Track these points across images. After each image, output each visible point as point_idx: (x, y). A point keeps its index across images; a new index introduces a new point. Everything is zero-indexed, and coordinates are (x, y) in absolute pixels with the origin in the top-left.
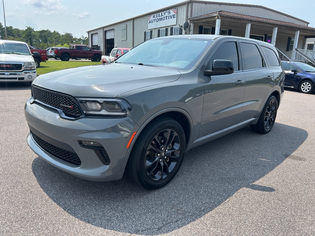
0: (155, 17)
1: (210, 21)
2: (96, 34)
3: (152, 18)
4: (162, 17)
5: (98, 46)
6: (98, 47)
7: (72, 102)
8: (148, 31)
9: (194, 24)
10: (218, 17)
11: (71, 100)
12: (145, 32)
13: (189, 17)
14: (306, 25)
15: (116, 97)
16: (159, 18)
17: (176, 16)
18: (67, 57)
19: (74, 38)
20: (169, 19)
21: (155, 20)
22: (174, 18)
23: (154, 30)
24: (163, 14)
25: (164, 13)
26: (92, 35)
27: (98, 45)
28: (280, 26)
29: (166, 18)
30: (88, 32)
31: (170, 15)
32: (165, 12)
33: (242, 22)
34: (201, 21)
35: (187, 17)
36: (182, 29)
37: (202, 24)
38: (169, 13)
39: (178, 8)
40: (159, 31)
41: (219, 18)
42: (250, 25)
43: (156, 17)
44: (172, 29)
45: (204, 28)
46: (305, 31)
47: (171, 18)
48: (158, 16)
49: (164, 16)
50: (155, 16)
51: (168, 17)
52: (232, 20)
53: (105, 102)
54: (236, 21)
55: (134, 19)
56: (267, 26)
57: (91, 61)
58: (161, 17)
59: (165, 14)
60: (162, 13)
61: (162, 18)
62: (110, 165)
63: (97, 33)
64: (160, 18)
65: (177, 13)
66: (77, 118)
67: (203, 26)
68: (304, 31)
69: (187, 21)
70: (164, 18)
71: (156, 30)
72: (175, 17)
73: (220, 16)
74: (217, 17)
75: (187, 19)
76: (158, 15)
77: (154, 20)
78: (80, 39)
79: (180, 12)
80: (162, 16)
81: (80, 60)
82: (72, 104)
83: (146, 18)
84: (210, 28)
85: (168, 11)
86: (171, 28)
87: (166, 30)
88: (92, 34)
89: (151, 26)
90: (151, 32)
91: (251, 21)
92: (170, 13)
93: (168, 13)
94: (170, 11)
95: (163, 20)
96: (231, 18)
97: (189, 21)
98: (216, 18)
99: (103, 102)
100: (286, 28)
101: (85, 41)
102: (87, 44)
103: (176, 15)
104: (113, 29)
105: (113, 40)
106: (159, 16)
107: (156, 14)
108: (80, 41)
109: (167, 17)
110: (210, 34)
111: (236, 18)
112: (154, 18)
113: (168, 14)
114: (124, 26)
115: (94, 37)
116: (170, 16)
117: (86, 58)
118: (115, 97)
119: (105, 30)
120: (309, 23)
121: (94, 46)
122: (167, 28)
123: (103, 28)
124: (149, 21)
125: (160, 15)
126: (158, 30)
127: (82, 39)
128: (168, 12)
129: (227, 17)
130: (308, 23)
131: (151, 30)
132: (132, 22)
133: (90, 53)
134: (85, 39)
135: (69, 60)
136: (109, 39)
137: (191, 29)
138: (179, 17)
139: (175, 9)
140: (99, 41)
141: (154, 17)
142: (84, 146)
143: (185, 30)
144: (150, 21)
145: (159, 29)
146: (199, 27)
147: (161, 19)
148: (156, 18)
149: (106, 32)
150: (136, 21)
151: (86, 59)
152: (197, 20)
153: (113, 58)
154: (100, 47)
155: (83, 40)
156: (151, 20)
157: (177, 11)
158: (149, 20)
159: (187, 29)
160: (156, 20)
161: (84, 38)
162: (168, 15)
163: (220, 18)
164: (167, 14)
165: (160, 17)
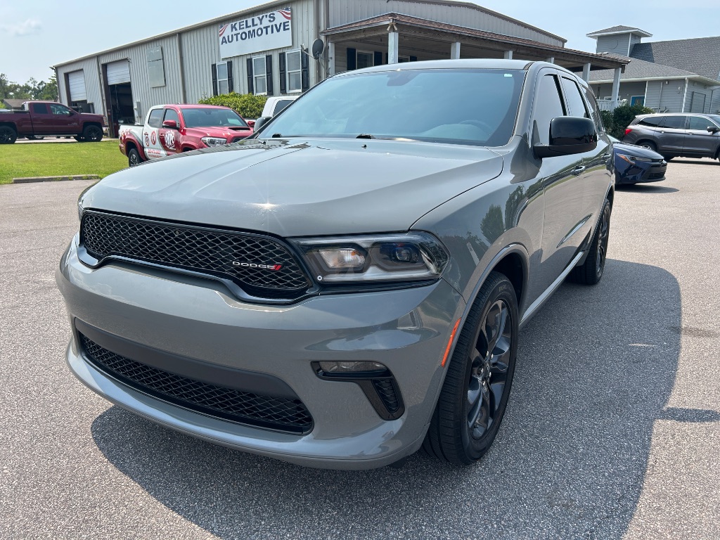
0: (236, 30)
1: (370, 38)
2: (79, 73)
3: (228, 31)
4: (256, 28)
5: (88, 102)
6: (88, 106)
7: (278, 252)
8: (222, 63)
9: (336, 43)
10: (392, 27)
11: (272, 247)
12: (214, 66)
13: (322, 29)
14: (560, 44)
15: (409, 230)
16: (246, 30)
17: (290, 27)
18: (8, 132)
19: (9, 84)
20: (272, 32)
21: (237, 35)
22: (285, 29)
23: (236, 59)
24: (257, 21)
25: (259, 18)
26: (67, 75)
27: (86, 101)
28: (517, 48)
29: (264, 30)
30: (56, 69)
31: (273, 23)
32: (261, 16)
33: (443, 39)
34: (353, 38)
35: (318, 27)
36: (307, 56)
37: (352, 45)
38: (272, 20)
39: (294, 7)
40: (249, 62)
41: (394, 31)
42: (458, 45)
43: (240, 29)
44: (282, 56)
45: (359, 55)
46: (565, 58)
47: (278, 31)
48: (245, 26)
49: (259, 26)
50: (237, 26)
51: (269, 29)
52: (422, 35)
53: (375, 244)
54: (429, 36)
55: (180, 34)
56: (491, 47)
57: (75, 140)
58: (251, 29)
59: (261, 20)
60: (253, 20)
61: (254, 31)
62: (404, 417)
63: (82, 70)
64: (249, 32)
65: (292, 18)
66: (296, 296)
67: (354, 50)
68: (562, 58)
69: (318, 37)
70: (260, 32)
71: (240, 59)
72: (288, 29)
73: (397, 25)
74: (389, 27)
75: (318, 33)
76: (245, 23)
77: (235, 37)
78: (27, 88)
79: (300, 17)
80: (254, 25)
81: (42, 139)
82: (278, 260)
83: (214, 30)
84: (370, 52)
85: (268, 14)
86: (280, 54)
87: (268, 58)
88: (67, 71)
89: (228, 51)
90: (230, 64)
91: (460, 37)
92: (274, 18)
93: (268, 18)
94: (273, 14)
95: (259, 35)
96: (420, 29)
97: (323, 38)
98: (388, 29)
99: (369, 246)
100: (529, 52)
101: (40, 91)
102: (56, 99)
103: (290, 24)
104: (126, 59)
105: (127, 86)
106: (247, 27)
107: (238, 22)
108: (26, 91)
109: (266, 28)
110: (372, 66)
111: (430, 31)
112: (234, 32)
113: (270, 21)
114: (155, 50)
115: (74, 81)
116: (276, 25)
117: (58, 133)
118: (407, 229)
119: (104, 62)
120: (566, 41)
121: (76, 103)
122: (270, 54)
123: (98, 56)
124: (221, 38)
125: (250, 23)
126: (248, 60)
127: (32, 86)
128: (270, 17)
129: (411, 27)
130: (564, 41)
131: (229, 60)
132: (176, 41)
133: (70, 123)
134: (41, 87)
135: (16, 142)
136: (117, 85)
137: (330, 56)
138: (299, 28)
139: (287, 9)
140: (87, 90)
141: (233, 27)
142: (327, 376)
143: (316, 58)
144: (224, 38)
145: (249, 57)
146: (346, 52)
147: (251, 34)
148: (241, 31)
149: (105, 66)
150: (185, 38)
151: (59, 137)
152: (343, 35)
153: (156, 130)
154: (92, 104)
155: (34, 89)
156: (225, 35)
157: (292, 14)
158: (220, 35)
159: (321, 55)
160: (239, 36)
161: (37, 84)
162: (270, 24)
163: (396, 29)
164: (266, 22)
165: (248, 29)
